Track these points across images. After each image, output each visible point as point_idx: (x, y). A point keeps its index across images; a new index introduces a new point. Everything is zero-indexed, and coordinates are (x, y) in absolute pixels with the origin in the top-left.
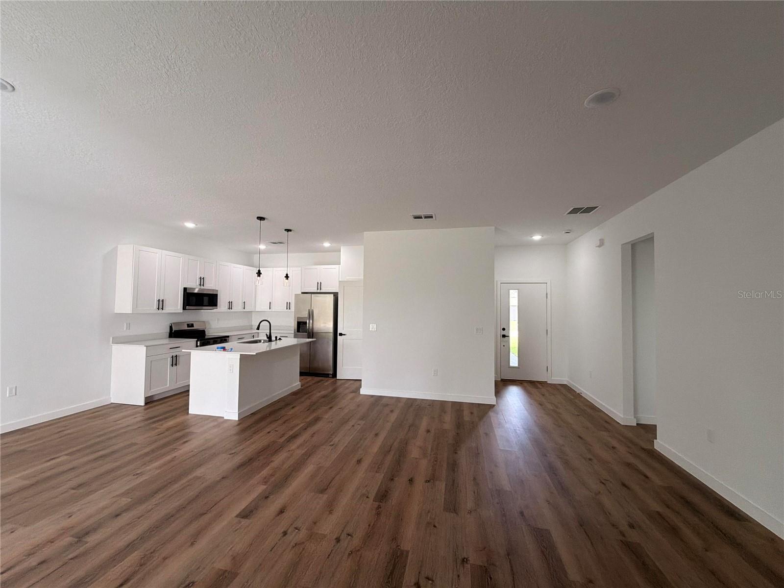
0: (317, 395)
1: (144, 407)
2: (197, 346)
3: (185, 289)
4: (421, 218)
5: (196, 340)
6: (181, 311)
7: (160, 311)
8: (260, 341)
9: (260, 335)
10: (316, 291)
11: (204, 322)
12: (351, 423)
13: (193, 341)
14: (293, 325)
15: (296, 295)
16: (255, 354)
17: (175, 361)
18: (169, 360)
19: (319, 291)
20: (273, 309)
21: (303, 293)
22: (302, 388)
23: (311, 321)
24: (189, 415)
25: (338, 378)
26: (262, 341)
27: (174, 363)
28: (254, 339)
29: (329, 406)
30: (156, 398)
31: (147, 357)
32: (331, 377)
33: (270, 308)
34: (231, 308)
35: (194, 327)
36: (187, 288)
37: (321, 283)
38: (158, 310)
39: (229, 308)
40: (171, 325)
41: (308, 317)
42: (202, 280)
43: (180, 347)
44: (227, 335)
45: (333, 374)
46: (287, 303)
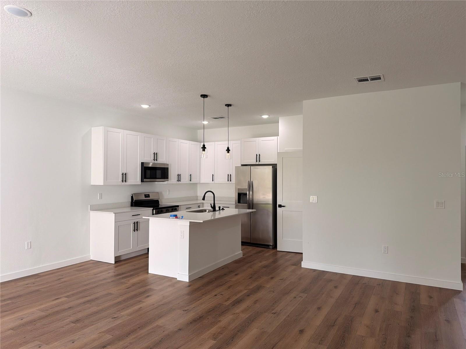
0: (259, 265)
1: (114, 265)
2: (153, 214)
3: (142, 163)
4: (367, 80)
5: (152, 208)
6: (139, 183)
7: (124, 183)
8: (205, 211)
9: (205, 205)
10: (254, 162)
11: (158, 193)
12: (293, 295)
13: (149, 210)
14: (234, 196)
15: (237, 168)
16: (202, 222)
17: (136, 227)
18: (132, 226)
19: (257, 163)
20: (216, 181)
21: (243, 165)
22: (244, 256)
23: (251, 193)
24: (149, 274)
25: (278, 250)
26: (207, 211)
27: (136, 228)
28: (200, 209)
29: (271, 276)
30: (123, 258)
31: (115, 222)
32: (272, 248)
33: (213, 180)
34: (180, 180)
35: (150, 197)
36: (144, 163)
37: (259, 155)
38: (123, 182)
39: (178, 181)
40: (132, 196)
41: (248, 189)
42: (155, 155)
43: (140, 215)
44: (177, 205)
45: (273, 245)
46: (228, 175)
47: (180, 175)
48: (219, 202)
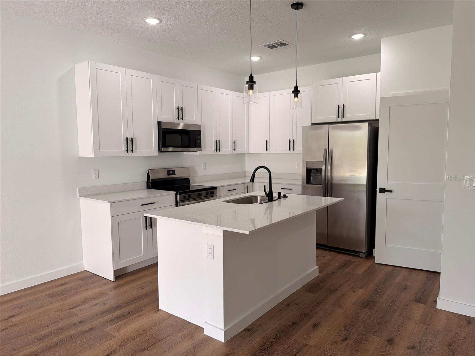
0: (352, 297)
1: (112, 285)
3: (159, 123)
5: (175, 192)
6: (156, 153)
7: (130, 153)
8: (255, 200)
10: (334, 118)
11: (188, 168)
13: (170, 196)
14: (301, 172)
15: (304, 128)
16: (248, 233)
18: (142, 220)
19: (339, 120)
20: (272, 150)
21: (313, 124)
23: (329, 168)
25: (377, 261)
26: (258, 200)
27: (149, 224)
30: (130, 270)
31: (112, 216)
32: (364, 257)
33: (268, 148)
34: (219, 150)
35: (175, 175)
36: (161, 122)
37: (344, 107)
38: (127, 152)
39: (216, 150)
40: (148, 173)
41: (324, 162)
42: (180, 111)
43: (154, 203)
44: (214, 186)
45: (366, 252)
46: (290, 141)
47: (219, 142)
48: (278, 181)
